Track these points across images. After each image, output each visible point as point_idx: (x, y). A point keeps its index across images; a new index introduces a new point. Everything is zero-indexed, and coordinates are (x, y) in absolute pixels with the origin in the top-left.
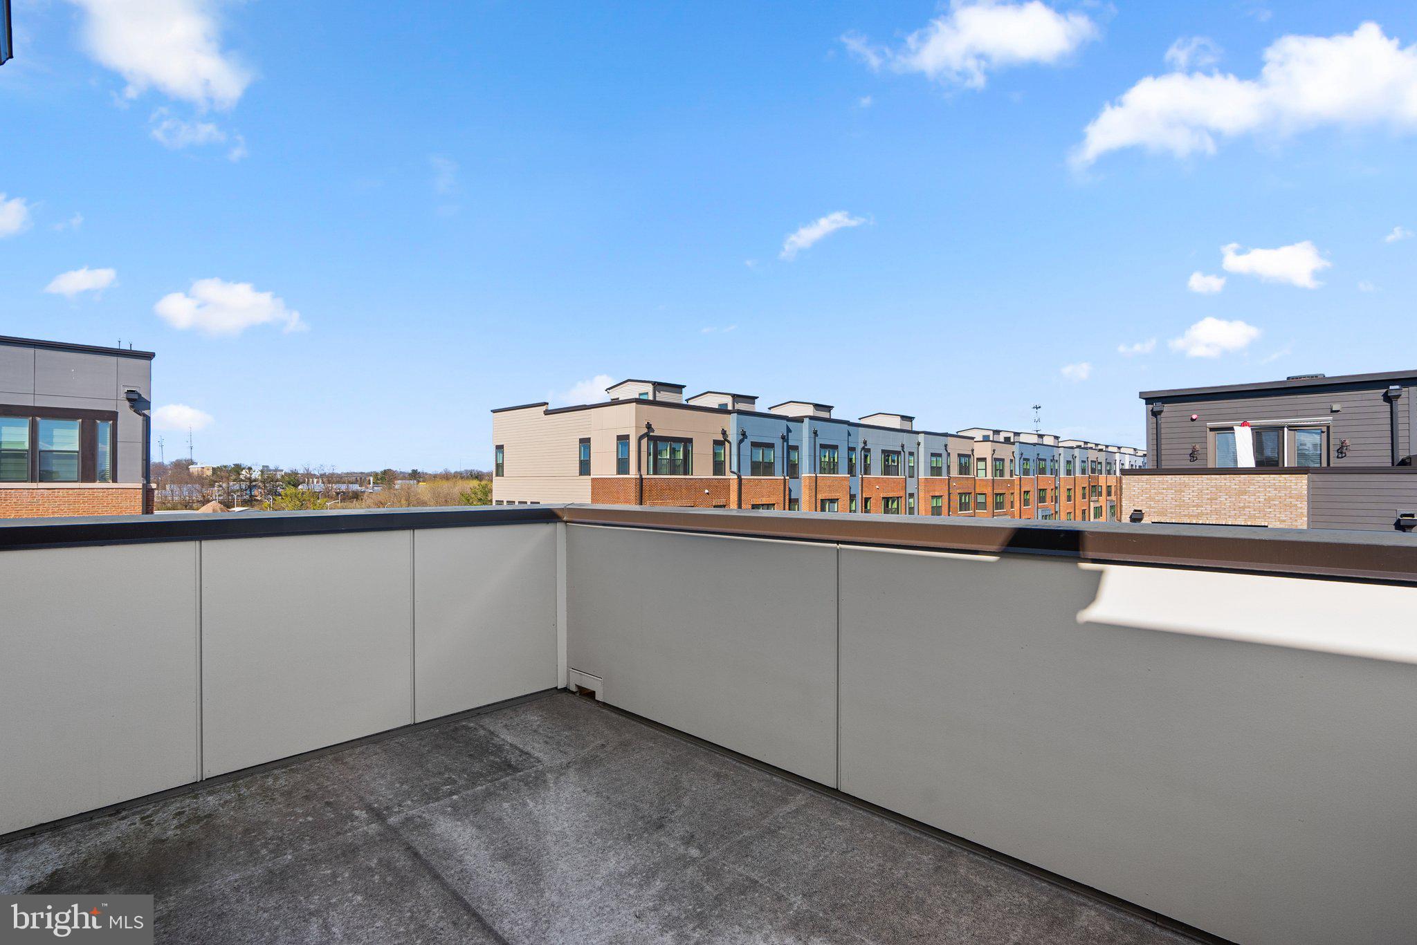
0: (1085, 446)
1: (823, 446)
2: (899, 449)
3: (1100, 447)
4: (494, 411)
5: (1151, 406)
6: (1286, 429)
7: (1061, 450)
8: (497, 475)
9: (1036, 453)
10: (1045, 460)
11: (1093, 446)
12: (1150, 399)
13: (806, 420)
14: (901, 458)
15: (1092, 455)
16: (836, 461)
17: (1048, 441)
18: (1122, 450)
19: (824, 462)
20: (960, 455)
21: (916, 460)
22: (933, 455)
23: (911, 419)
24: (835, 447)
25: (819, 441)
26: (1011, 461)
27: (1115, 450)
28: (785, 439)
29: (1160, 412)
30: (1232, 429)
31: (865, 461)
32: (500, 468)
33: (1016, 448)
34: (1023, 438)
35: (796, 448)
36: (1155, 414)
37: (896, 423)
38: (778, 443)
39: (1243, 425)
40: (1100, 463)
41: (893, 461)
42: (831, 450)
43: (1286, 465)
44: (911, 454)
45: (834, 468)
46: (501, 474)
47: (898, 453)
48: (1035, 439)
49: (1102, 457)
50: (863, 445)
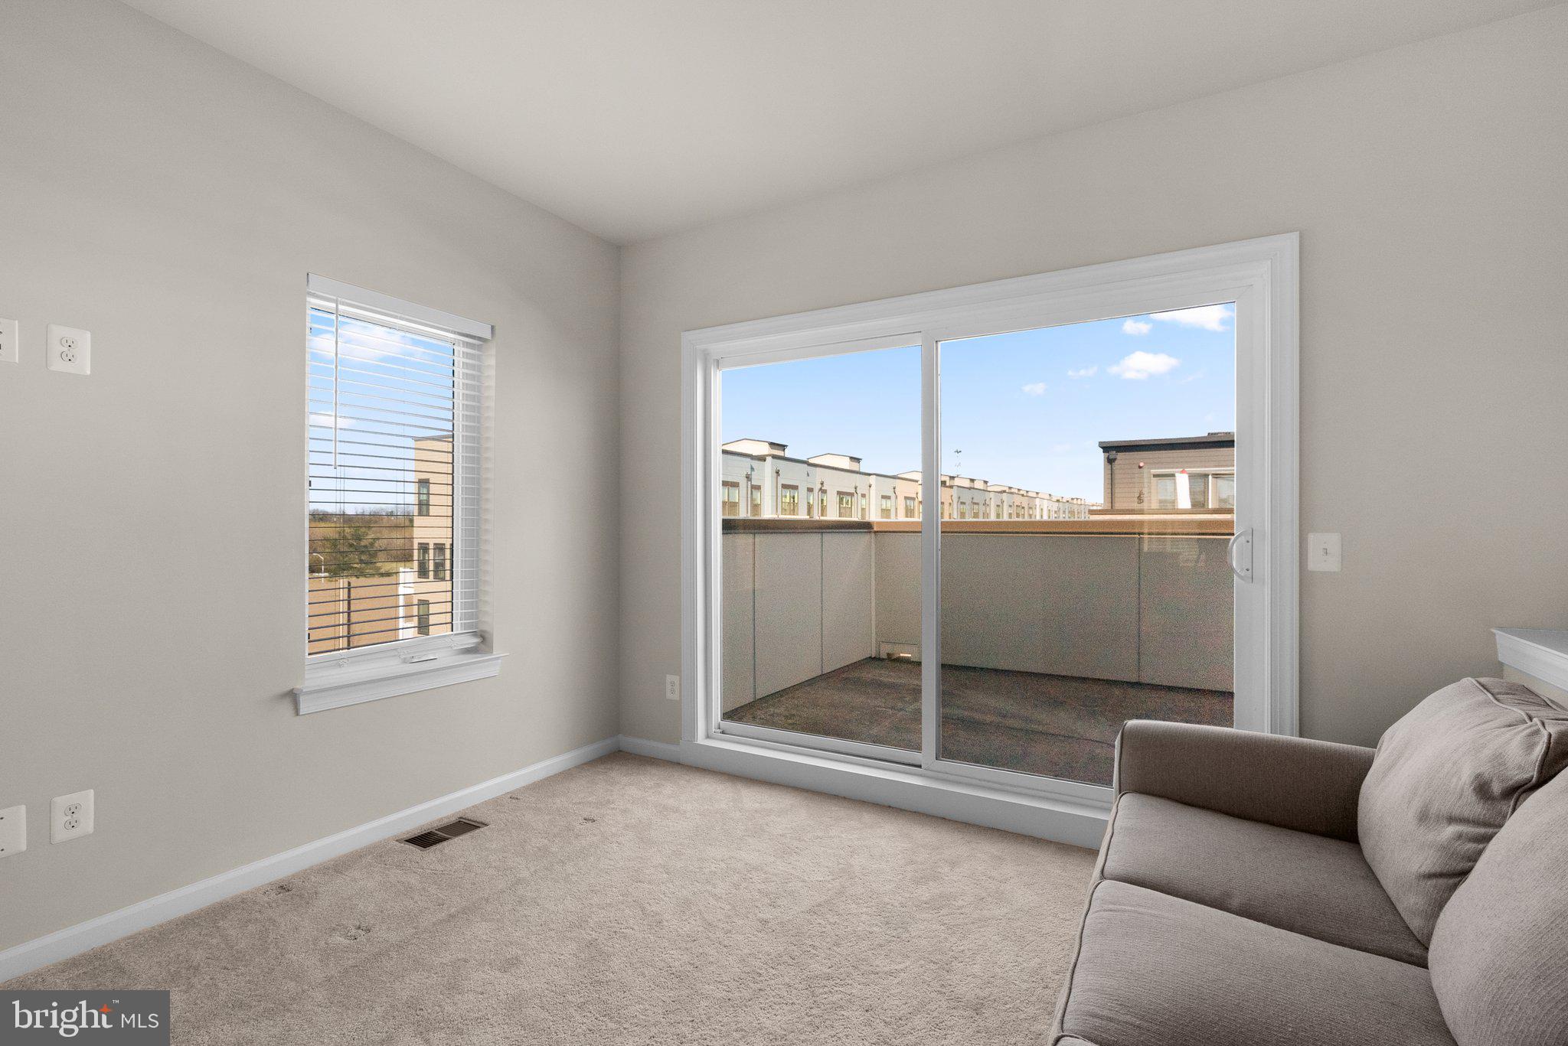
0: (1009, 491)
1: (785, 486)
2: (853, 491)
3: (1021, 492)
5: (1107, 454)
6: (1210, 476)
7: (992, 495)
8: (420, 514)
9: (971, 497)
10: (978, 504)
11: (1016, 491)
12: (1107, 448)
13: (769, 459)
14: (854, 499)
15: (1018, 500)
16: (796, 501)
17: (979, 485)
18: (1039, 495)
19: (785, 503)
20: (906, 498)
21: (868, 503)
22: (883, 497)
23: (858, 460)
24: (795, 488)
25: (782, 481)
26: (950, 504)
27: (1034, 495)
28: (748, 478)
29: (1115, 459)
30: (1173, 475)
31: (822, 502)
32: (424, 507)
33: (954, 492)
34: (957, 482)
35: (758, 488)
36: (1110, 461)
37: (845, 464)
38: (743, 482)
39: (1182, 472)
40: (1023, 508)
41: (847, 503)
42: (792, 491)
43: (1210, 507)
44: (863, 496)
45: (794, 509)
46: (425, 513)
47: (851, 495)
48: (967, 484)
49: (1025, 502)
50: (820, 486)
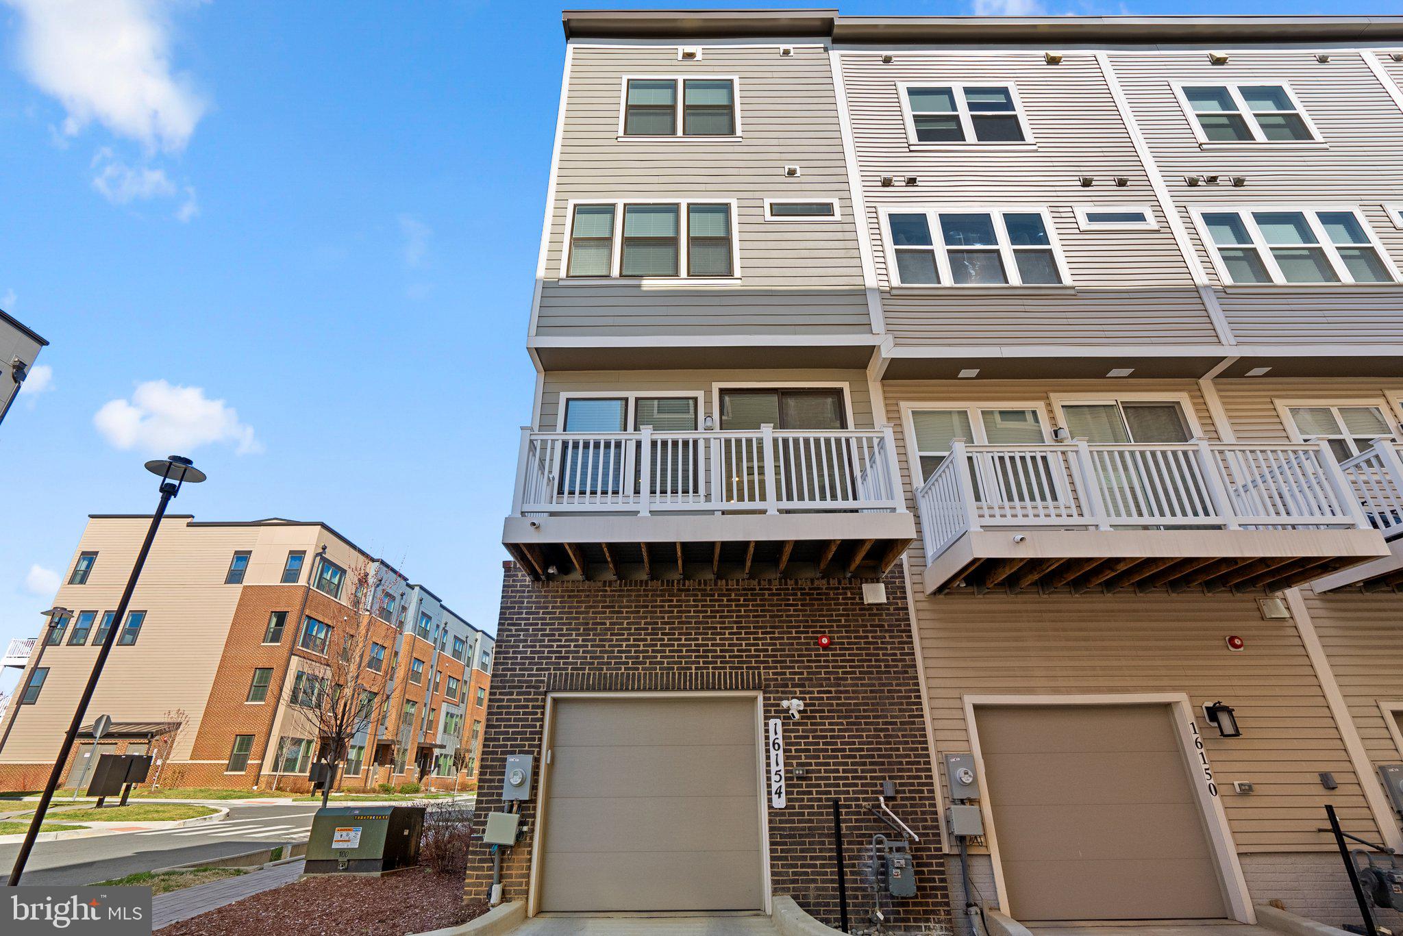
4: (92, 516)
